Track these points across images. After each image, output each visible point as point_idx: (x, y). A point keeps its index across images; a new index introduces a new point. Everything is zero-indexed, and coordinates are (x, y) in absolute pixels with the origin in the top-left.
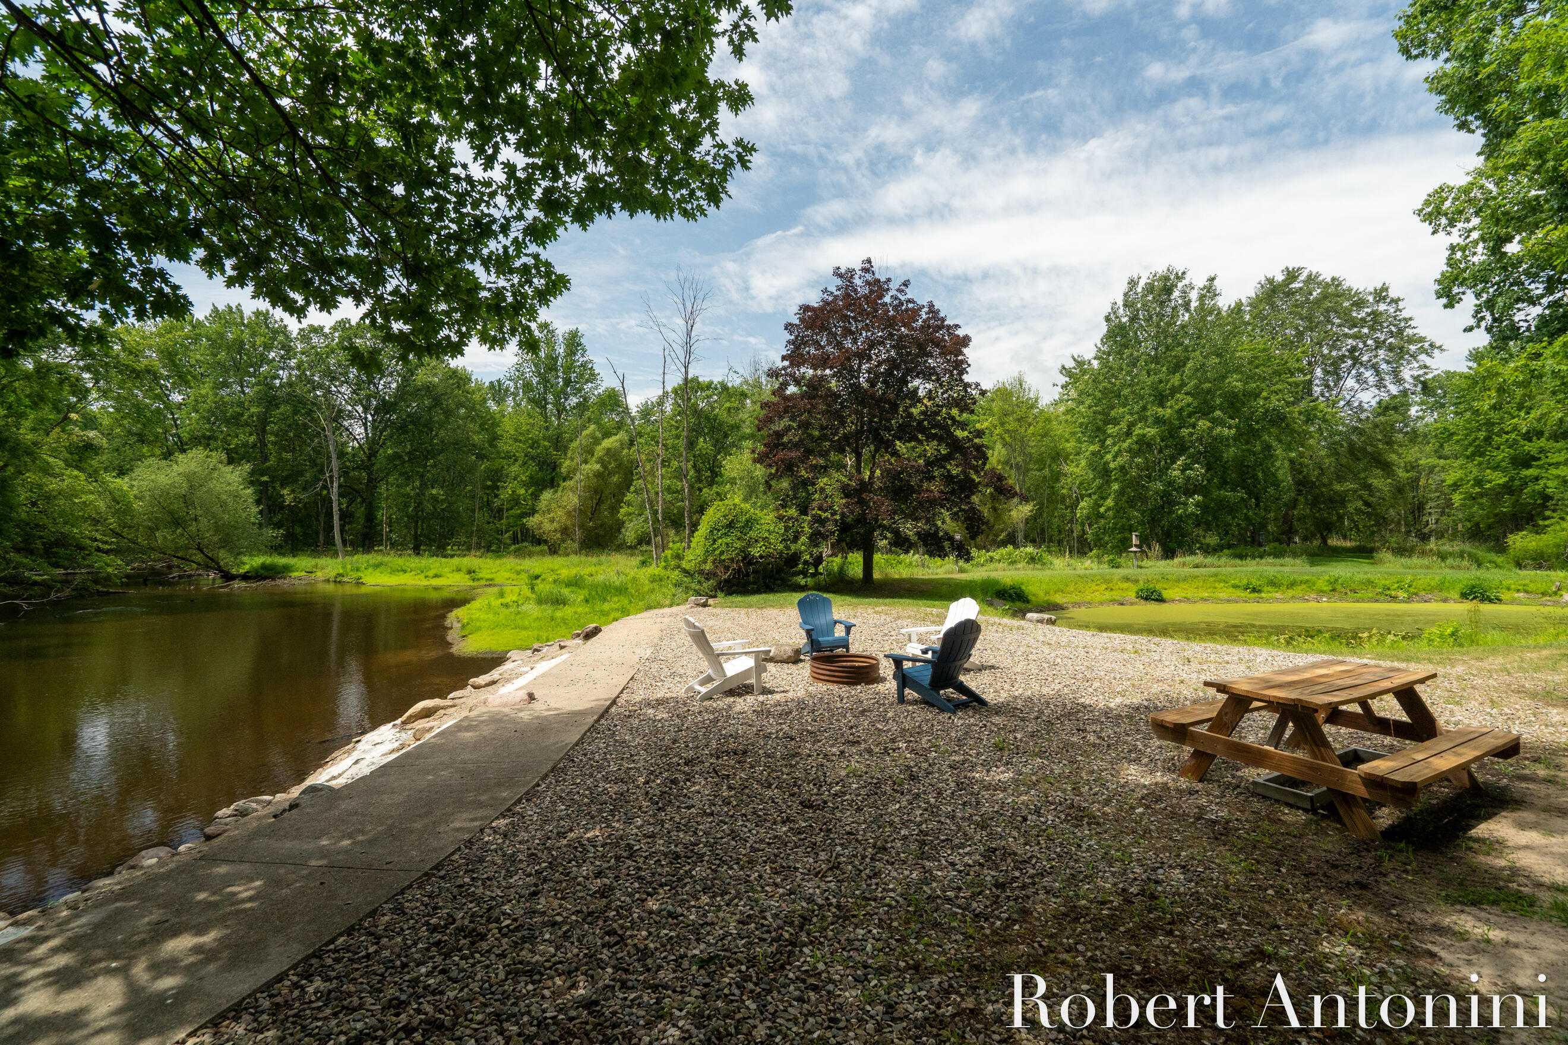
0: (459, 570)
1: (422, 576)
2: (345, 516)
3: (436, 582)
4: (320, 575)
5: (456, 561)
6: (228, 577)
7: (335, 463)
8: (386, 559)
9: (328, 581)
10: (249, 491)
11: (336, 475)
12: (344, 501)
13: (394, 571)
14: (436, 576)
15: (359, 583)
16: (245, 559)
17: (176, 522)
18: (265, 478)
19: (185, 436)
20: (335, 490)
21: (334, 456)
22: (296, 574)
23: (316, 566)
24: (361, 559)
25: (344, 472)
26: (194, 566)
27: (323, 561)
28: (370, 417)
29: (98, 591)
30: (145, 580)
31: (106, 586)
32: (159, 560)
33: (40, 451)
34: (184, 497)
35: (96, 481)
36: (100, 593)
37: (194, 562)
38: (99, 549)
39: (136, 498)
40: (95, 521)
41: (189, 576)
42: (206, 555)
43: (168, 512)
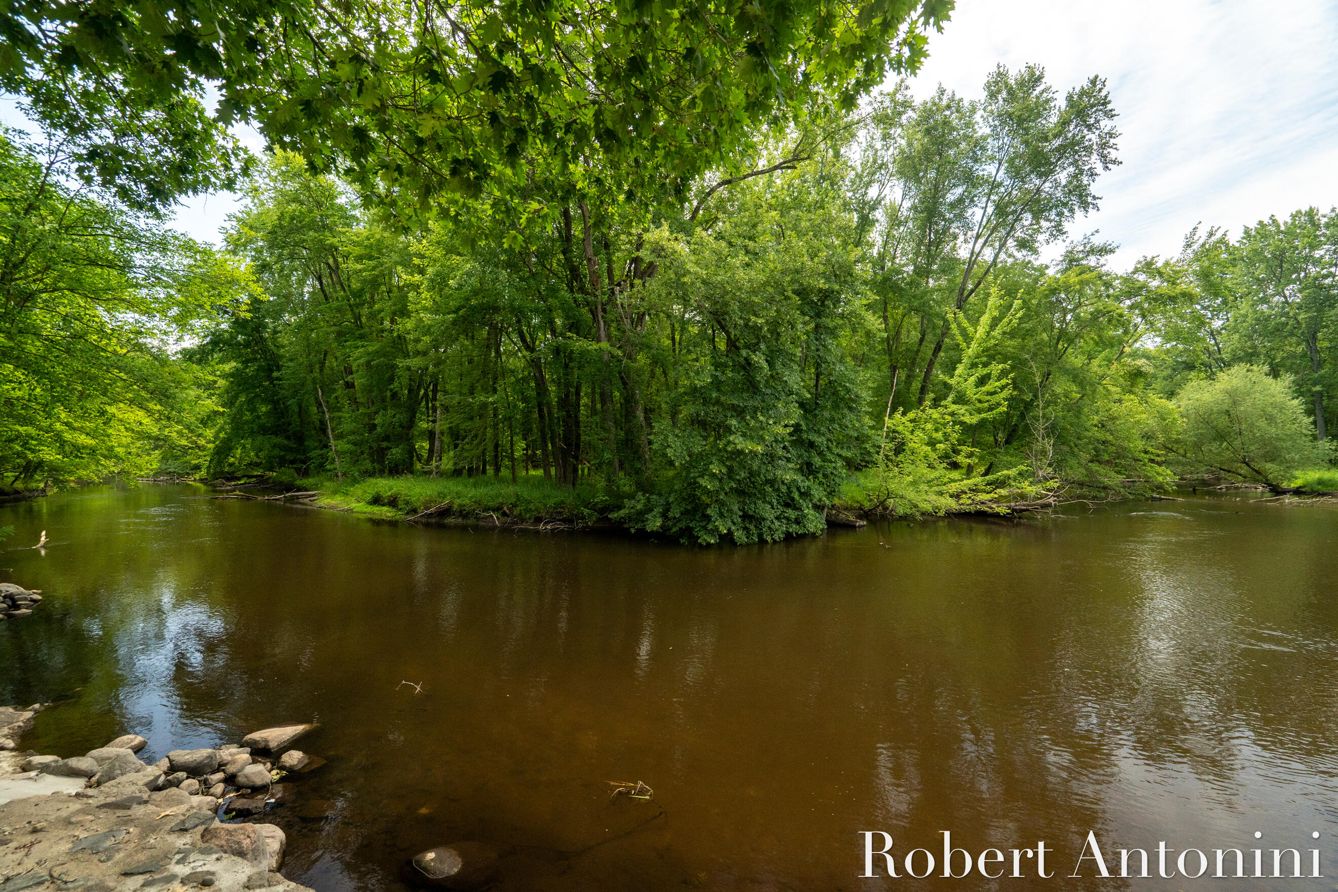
6: (1277, 491)
10: (1296, 402)
16: (1297, 473)
17: (1221, 436)
18: (1317, 388)
19: (1226, 356)
26: (1240, 478)
29: (1152, 497)
30: (1194, 490)
31: (1159, 493)
32: (1207, 472)
33: (1104, 382)
34: (1227, 413)
35: (1147, 402)
36: (1153, 499)
37: (1240, 475)
38: (1152, 461)
39: (1182, 416)
40: (1148, 437)
41: (1237, 488)
42: (1252, 469)
43: (1213, 428)
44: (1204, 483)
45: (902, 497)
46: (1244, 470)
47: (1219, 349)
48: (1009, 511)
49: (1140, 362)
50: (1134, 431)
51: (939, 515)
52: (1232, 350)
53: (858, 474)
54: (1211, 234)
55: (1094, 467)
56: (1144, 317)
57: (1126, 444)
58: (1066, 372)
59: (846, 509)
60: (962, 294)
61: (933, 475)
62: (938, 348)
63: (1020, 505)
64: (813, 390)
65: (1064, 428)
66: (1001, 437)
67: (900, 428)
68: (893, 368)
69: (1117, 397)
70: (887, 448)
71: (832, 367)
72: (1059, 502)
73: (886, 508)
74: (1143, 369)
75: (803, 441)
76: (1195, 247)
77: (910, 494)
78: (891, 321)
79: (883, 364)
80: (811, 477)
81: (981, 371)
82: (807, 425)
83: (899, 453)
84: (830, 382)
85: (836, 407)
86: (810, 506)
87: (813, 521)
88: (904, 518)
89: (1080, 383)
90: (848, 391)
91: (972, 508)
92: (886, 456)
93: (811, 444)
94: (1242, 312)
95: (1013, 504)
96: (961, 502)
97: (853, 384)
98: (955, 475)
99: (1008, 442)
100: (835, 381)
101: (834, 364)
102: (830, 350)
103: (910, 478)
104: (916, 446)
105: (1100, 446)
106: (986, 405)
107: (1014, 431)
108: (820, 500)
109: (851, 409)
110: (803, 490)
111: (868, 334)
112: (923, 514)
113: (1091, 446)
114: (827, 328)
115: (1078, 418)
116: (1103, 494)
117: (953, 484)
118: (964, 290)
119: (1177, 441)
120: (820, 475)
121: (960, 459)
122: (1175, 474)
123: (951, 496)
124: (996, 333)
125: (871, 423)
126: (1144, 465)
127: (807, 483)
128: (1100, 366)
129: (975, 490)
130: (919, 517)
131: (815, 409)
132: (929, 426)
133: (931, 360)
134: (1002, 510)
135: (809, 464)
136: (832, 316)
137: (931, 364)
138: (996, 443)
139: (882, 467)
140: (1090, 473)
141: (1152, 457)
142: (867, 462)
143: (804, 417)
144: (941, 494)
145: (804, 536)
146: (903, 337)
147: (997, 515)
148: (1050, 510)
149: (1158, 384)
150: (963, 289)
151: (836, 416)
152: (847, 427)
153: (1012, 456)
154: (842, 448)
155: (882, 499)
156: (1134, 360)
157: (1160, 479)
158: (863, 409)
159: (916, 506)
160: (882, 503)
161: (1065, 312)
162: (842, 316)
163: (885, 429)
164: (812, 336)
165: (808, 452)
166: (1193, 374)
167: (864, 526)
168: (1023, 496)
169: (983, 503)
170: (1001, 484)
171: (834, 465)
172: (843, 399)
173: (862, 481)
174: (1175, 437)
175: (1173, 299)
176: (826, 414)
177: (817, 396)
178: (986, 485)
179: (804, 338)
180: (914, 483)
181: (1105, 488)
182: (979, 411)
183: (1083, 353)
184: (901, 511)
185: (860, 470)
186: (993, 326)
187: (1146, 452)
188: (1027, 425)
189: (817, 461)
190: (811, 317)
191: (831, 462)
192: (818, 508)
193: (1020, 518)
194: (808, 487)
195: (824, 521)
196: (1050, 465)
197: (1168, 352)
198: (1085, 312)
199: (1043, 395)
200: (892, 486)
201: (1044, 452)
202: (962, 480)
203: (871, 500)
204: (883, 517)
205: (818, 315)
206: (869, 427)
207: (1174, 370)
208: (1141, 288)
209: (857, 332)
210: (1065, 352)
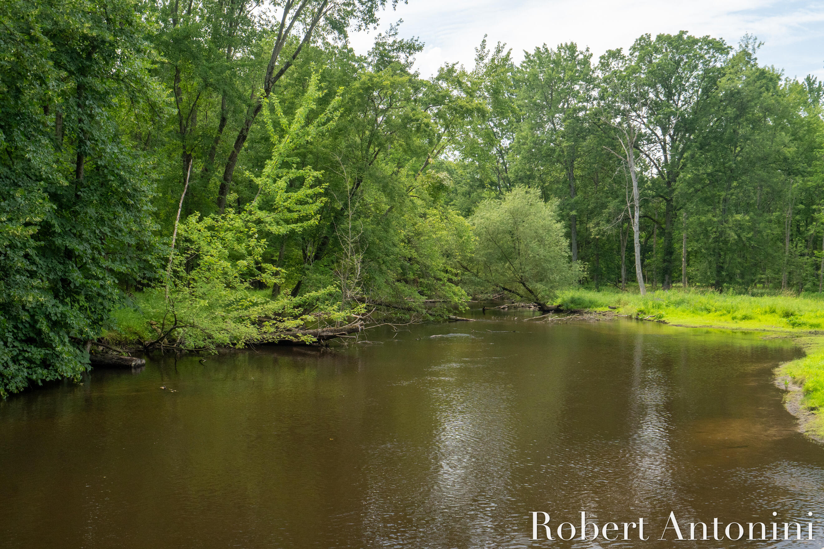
0: (773, 312)
1: (729, 317)
2: (646, 250)
3: (746, 325)
4: (622, 311)
5: (767, 301)
6: (544, 310)
7: (636, 191)
8: (687, 296)
9: (630, 318)
10: (559, 225)
11: (637, 204)
12: (644, 234)
13: (696, 310)
14: (745, 318)
15: (661, 322)
16: (558, 293)
17: (506, 257)
18: (574, 213)
19: (511, 176)
20: (636, 220)
21: (635, 184)
22: (599, 309)
23: (619, 301)
24: (662, 295)
25: (645, 202)
26: (518, 298)
27: (624, 297)
28: (668, 138)
29: (450, 318)
30: (484, 310)
31: (455, 314)
32: (495, 291)
33: (411, 194)
34: (511, 233)
35: (447, 218)
36: (450, 320)
37: (518, 294)
38: (450, 280)
39: (476, 235)
40: (448, 255)
41: (515, 308)
42: (527, 288)
43: (499, 247)
44: (492, 303)
45: (193, 326)
46: (521, 290)
47: (506, 168)
48: (315, 339)
49: (443, 175)
50: (436, 248)
51: (237, 346)
52: (515, 171)
53: (138, 295)
54: (499, 51)
55: (401, 286)
56: (447, 127)
57: (428, 263)
58: (377, 180)
59: (119, 343)
60: (270, 73)
61: (231, 296)
62: (241, 138)
63: (326, 331)
64: (73, 178)
65: (373, 243)
66: (311, 251)
67: (194, 237)
68: (187, 158)
69: (421, 210)
70: (176, 262)
71: (101, 146)
72: (366, 326)
73: (173, 341)
74: (444, 183)
75: (59, 248)
76: (487, 61)
77: (204, 322)
78: (185, 97)
79: (174, 150)
80: (68, 300)
81: (293, 173)
82: (62, 225)
83: (192, 268)
84: (98, 168)
85: (105, 201)
86: (67, 340)
87: (69, 361)
88: (196, 352)
89: (389, 194)
90: (123, 181)
91: (276, 338)
92: (175, 272)
93: (69, 254)
94: (523, 134)
95: (320, 330)
96: (264, 329)
97: (130, 173)
98: (258, 296)
99: (317, 257)
100: (105, 167)
101: (104, 142)
102: (98, 123)
103: (204, 303)
104: (212, 260)
105: (406, 263)
106: (295, 215)
107: (324, 244)
108: (81, 332)
109: (127, 207)
110: (54, 318)
111: (153, 107)
112: (218, 346)
113: (398, 264)
114: (94, 91)
115: (387, 231)
116: (407, 316)
117: (256, 308)
118: (273, 68)
119: (471, 260)
120: (82, 298)
121: (267, 278)
122: (468, 294)
123: (253, 323)
124: (311, 129)
125: (156, 227)
126: (444, 285)
127: (61, 308)
128: (408, 176)
129: (280, 315)
130: (214, 351)
131: (75, 204)
132: (229, 236)
133: (233, 152)
134: (309, 339)
135: (65, 282)
136: (104, 76)
137: (233, 158)
138: (305, 258)
139: (169, 286)
140: (398, 294)
141: (451, 277)
142: (150, 279)
143: (58, 213)
144: (241, 320)
145: (56, 384)
146: (200, 117)
147: (302, 344)
148: (356, 336)
149: (459, 200)
150: (271, 68)
151: (106, 216)
152: (120, 231)
153: (322, 273)
154: (113, 261)
155: (167, 328)
156: (437, 172)
157: (456, 299)
158: (145, 208)
159: (210, 337)
160: (168, 334)
161: (377, 112)
162: (117, 78)
163: (175, 236)
164: (72, 101)
165: (63, 264)
166: (485, 193)
167: (143, 365)
168: (331, 322)
169: (289, 330)
170: (308, 307)
171: (101, 282)
172: (114, 193)
173: (142, 305)
174: (469, 255)
175: (469, 112)
176: (91, 211)
177: (77, 185)
178: (294, 307)
179: (58, 100)
180: (211, 307)
181: (409, 309)
182: (287, 222)
183: (393, 160)
184: (190, 343)
185: (141, 290)
186: (309, 120)
187: (447, 272)
188: (336, 238)
189: (77, 277)
190: (71, 73)
191: (98, 279)
192: (78, 343)
193: (327, 346)
194: (62, 313)
195: (87, 360)
196: (358, 284)
197: (465, 167)
198: (395, 116)
199: (353, 204)
200: (181, 312)
201: (352, 270)
202: (267, 302)
203: (154, 330)
204: (169, 352)
205: (83, 71)
206: (155, 233)
207: (471, 186)
208: (444, 97)
209: (138, 102)
210: (375, 157)
